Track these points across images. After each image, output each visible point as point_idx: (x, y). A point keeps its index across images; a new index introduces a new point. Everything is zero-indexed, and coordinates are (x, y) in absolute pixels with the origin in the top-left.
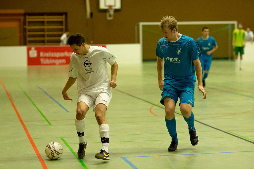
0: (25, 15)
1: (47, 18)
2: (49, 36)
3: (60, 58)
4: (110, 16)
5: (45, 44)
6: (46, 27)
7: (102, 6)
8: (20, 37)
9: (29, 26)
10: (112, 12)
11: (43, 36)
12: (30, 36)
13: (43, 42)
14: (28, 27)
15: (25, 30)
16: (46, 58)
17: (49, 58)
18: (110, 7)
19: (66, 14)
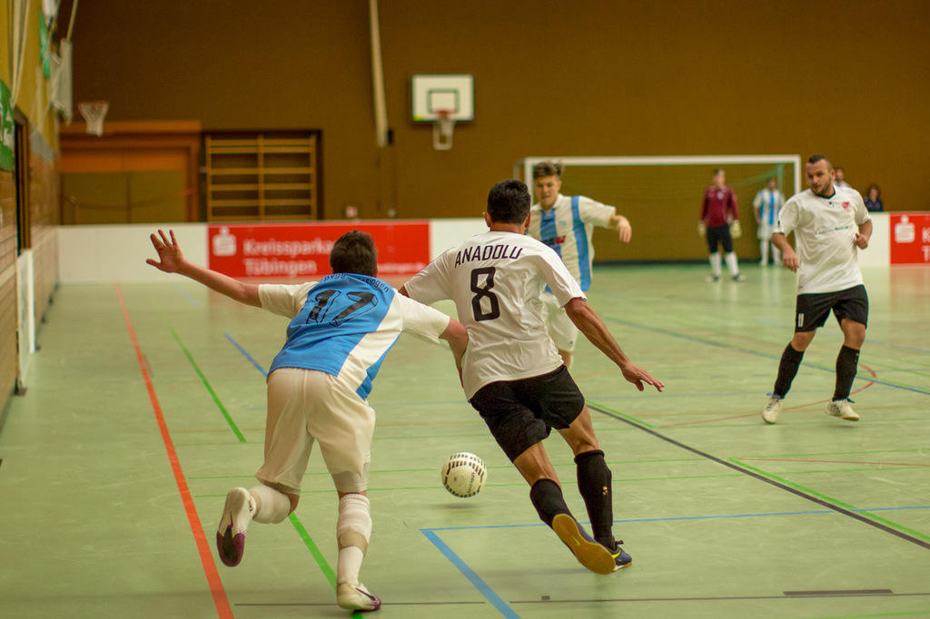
0: (203, 135)
1: (266, 146)
2: (269, 195)
3: (301, 258)
4: (443, 140)
5: (259, 219)
6: (262, 171)
7: (421, 112)
8: (189, 198)
9: (213, 167)
10: (448, 130)
11: (254, 195)
12: (216, 196)
13: (254, 212)
14: (210, 171)
15: (203, 177)
16: (260, 257)
17: (270, 258)
18: (444, 113)
19: (318, 134)
